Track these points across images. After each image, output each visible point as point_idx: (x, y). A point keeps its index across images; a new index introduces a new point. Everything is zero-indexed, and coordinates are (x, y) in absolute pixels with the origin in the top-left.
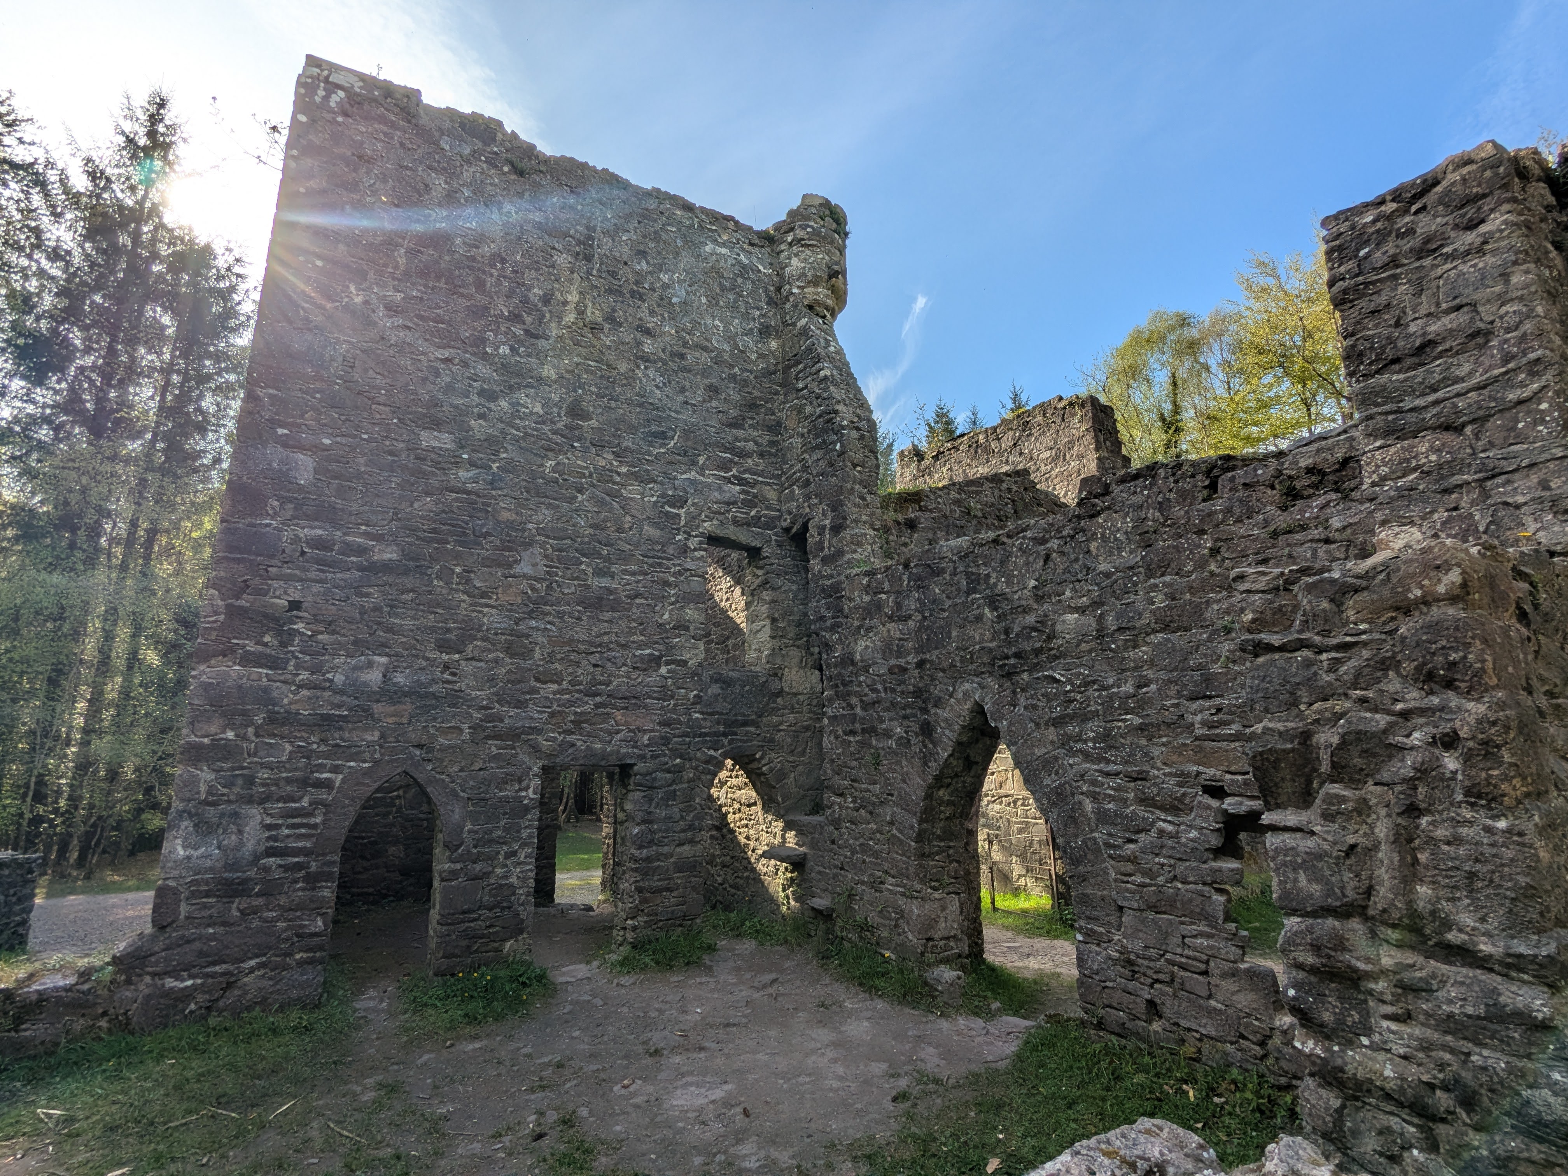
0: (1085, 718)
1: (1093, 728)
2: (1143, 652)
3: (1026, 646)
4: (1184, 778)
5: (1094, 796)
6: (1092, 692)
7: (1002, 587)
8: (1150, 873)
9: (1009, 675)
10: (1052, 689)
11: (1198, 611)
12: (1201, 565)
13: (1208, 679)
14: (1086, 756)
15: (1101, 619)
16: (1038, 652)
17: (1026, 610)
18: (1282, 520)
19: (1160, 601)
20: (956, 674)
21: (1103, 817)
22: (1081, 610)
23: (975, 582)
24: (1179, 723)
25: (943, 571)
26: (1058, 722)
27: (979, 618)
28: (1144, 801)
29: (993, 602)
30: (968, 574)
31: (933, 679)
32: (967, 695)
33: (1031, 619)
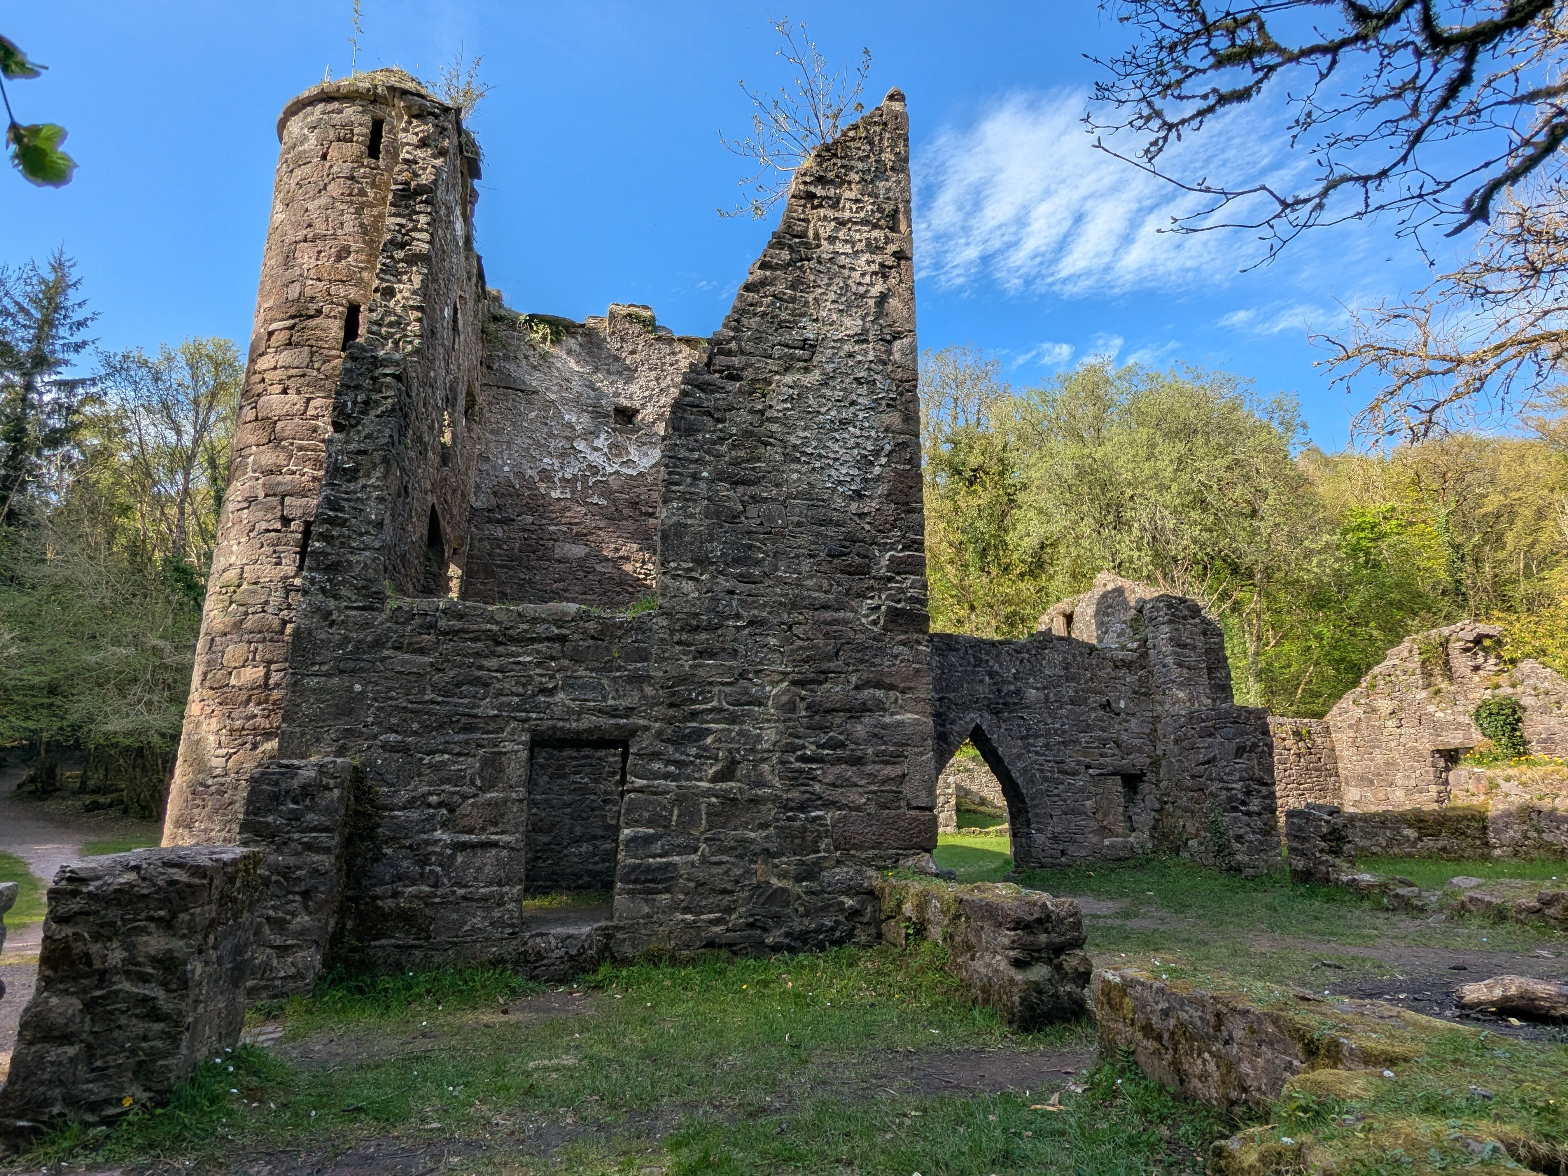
0: (1036, 736)
1: (1041, 742)
2: (1064, 711)
3: (1010, 700)
4: (1078, 763)
5: (1041, 771)
6: (1041, 725)
7: (997, 667)
8: (1065, 800)
9: (996, 713)
10: (1021, 722)
11: (1086, 699)
12: (1086, 682)
13: (1088, 725)
14: (1037, 753)
15: (1047, 695)
16: (1015, 704)
17: (1010, 683)
18: (1113, 674)
19: (1071, 693)
20: (965, 707)
21: (1045, 779)
22: (1038, 689)
23: (979, 662)
24: (1076, 742)
25: (958, 650)
26: (1022, 738)
27: (982, 681)
28: (1061, 772)
29: (991, 674)
30: (974, 657)
31: (949, 708)
32: (972, 720)
33: (1012, 688)
